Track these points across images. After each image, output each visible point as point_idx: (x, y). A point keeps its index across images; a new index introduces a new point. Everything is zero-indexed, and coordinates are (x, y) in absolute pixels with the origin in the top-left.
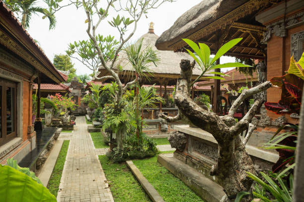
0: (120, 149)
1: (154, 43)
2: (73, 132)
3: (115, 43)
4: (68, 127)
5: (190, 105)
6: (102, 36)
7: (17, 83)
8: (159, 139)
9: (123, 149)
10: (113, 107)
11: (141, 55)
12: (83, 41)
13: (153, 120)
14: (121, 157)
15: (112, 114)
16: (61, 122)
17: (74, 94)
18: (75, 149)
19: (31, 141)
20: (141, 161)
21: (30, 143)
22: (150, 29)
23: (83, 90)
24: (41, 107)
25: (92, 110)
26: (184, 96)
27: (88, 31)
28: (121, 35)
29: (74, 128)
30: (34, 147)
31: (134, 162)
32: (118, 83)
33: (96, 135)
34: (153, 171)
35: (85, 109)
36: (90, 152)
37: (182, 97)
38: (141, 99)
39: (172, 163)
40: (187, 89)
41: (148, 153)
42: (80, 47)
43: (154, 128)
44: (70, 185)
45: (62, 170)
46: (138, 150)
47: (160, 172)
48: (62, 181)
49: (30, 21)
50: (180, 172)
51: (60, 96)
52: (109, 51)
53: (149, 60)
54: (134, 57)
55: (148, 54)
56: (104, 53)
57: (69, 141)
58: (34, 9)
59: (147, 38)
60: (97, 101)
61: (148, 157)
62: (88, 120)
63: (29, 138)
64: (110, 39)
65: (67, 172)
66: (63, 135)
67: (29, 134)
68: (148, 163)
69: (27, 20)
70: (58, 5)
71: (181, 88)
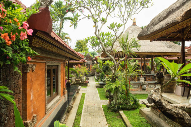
0: (115, 103)
1: (137, 36)
2: (87, 87)
3: (112, 36)
4: (85, 84)
5: (163, 104)
6: (104, 33)
7: (58, 66)
8: (141, 95)
9: (117, 103)
10: (111, 77)
11: (128, 43)
12: (93, 37)
13: (137, 82)
14: (116, 108)
15: (110, 82)
16: (80, 82)
17: (88, 63)
18: (89, 100)
19: (65, 97)
20: (129, 112)
21: (64, 98)
22: (133, 23)
23: (93, 61)
24: (70, 73)
25: (98, 73)
26: (159, 97)
27: (95, 33)
28: (115, 33)
29: (88, 85)
30: (66, 99)
31: (124, 112)
32: (114, 62)
33: (101, 90)
34: (137, 120)
35: (94, 72)
36: (97, 102)
37: (158, 97)
38: (128, 71)
39: (150, 116)
40: (161, 91)
41: (133, 106)
42: (91, 40)
43: (137, 87)
44: (85, 124)
45: (81, 114)
46: (127, 104)
47: (142, 121)
48: (81, 121)
49: (64, 25)
50: (155, 124)
51: (80, 66)
52: (108, 41)
53: (134, 47)
54: (124, 45)
55: (132, 43)
56: (105, 42)
57: (85, 93)
58: (66, 18)
59: (132, 29)
60: (101, 68)
61: (133, 109)
62: (96, 79)
63: (64, 95)
64: (108, 34)
65: (84, 116)
66: (82, 89)
67: (64, 92)
68: (134, 113)
69: (63, 25)
70: (78, 19)
71: (157, 91)
